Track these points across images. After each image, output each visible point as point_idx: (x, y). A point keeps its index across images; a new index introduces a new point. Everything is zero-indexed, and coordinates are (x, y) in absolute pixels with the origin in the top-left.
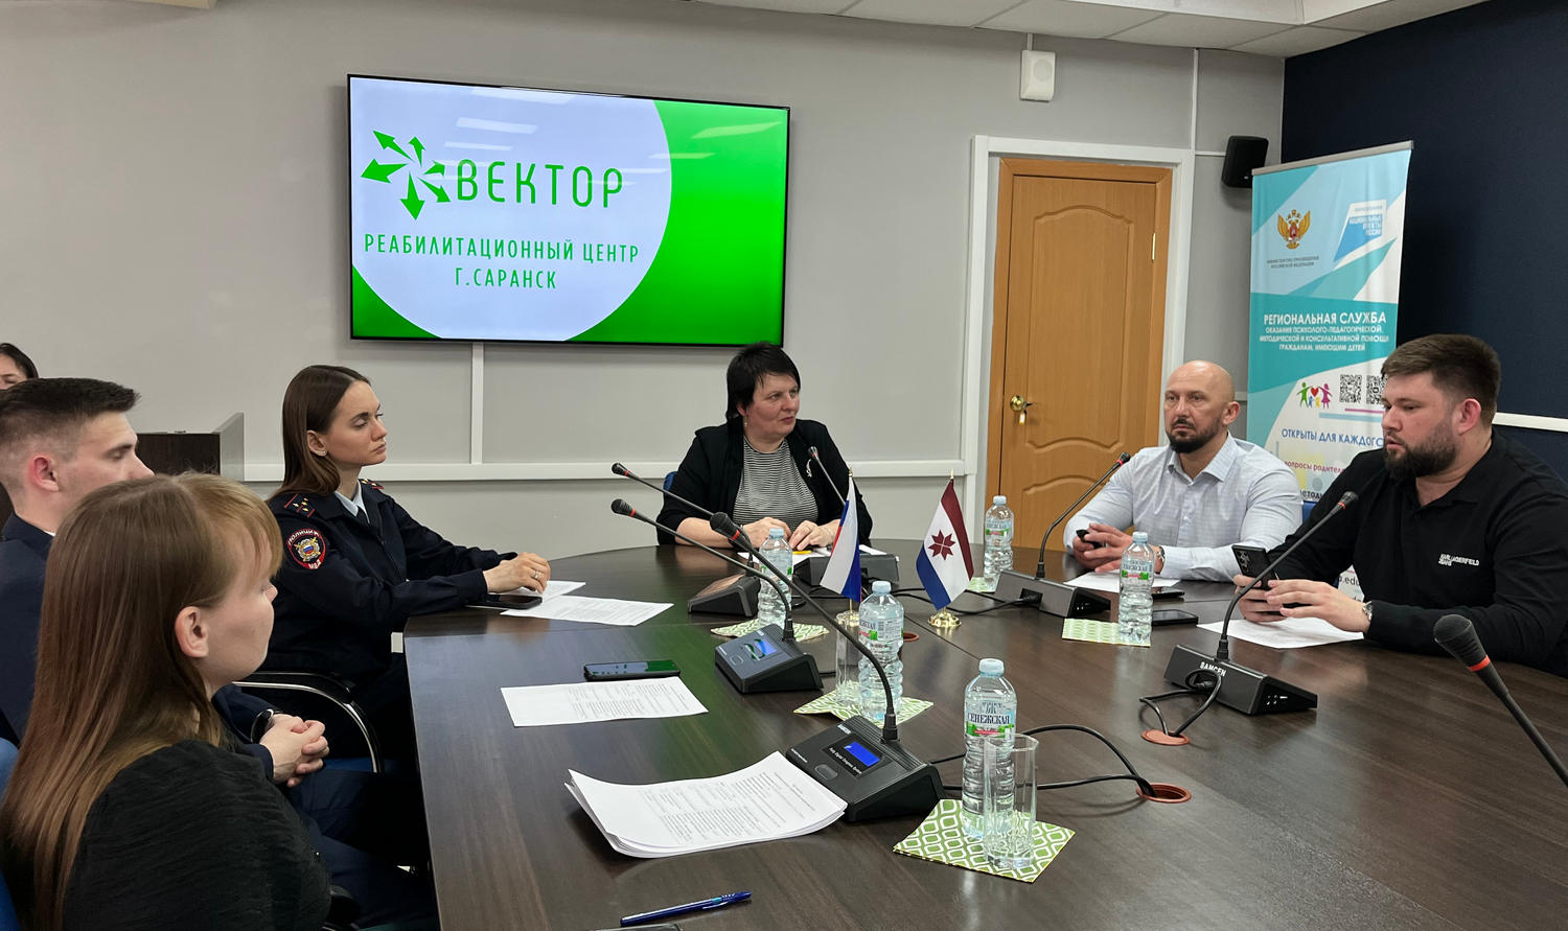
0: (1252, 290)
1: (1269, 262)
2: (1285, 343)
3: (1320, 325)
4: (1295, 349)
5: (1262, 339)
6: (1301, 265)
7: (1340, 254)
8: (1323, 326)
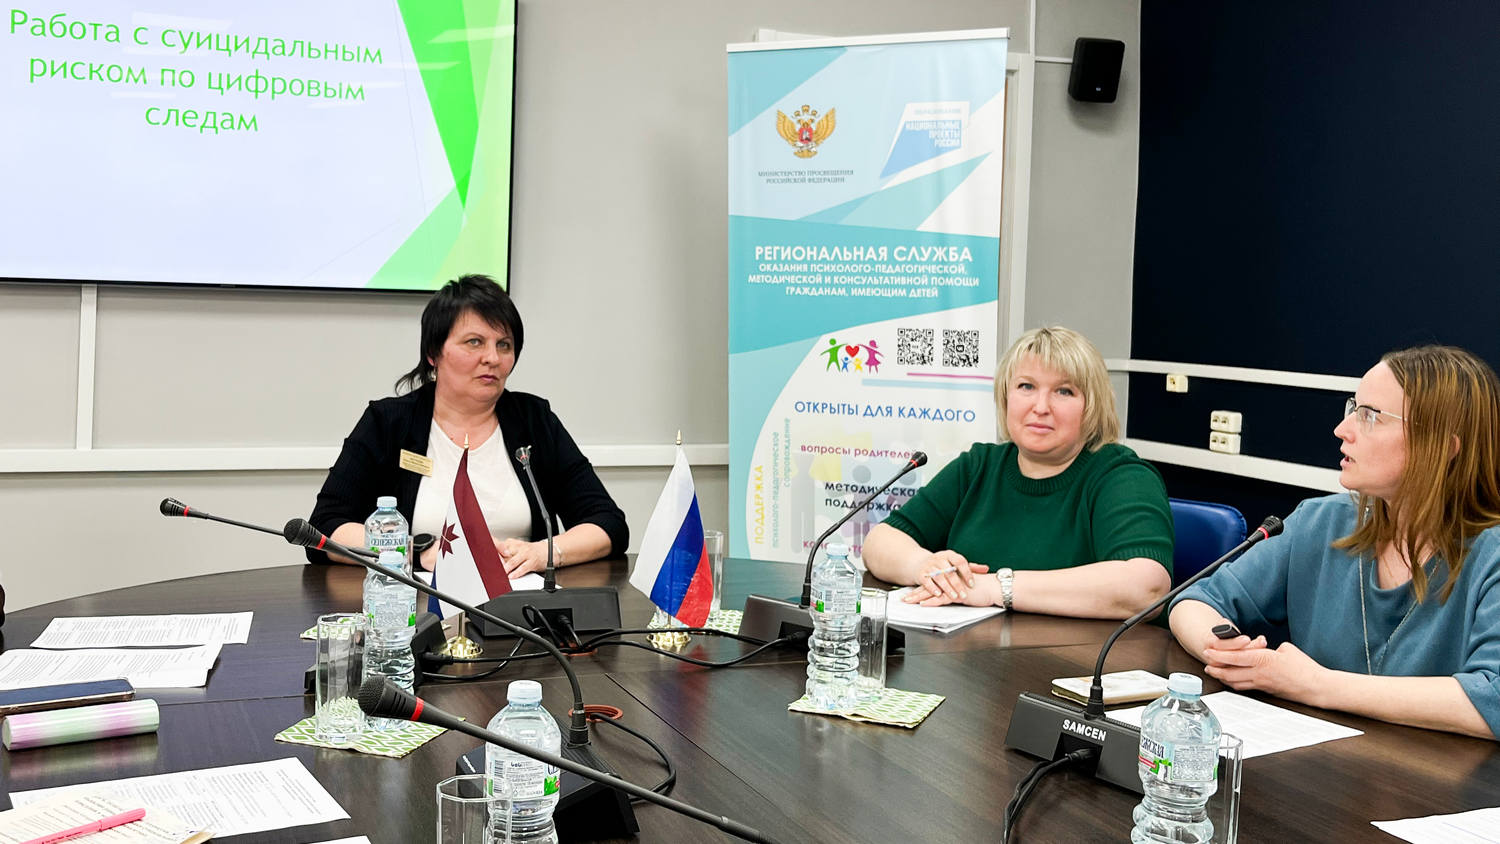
0: (732, 212)
1: (760, 174)
2: (796, 285)
3: (858, 262)
4: (814, 292)
5: (751, 279)
6: (819, 180)
8: (864, 263)
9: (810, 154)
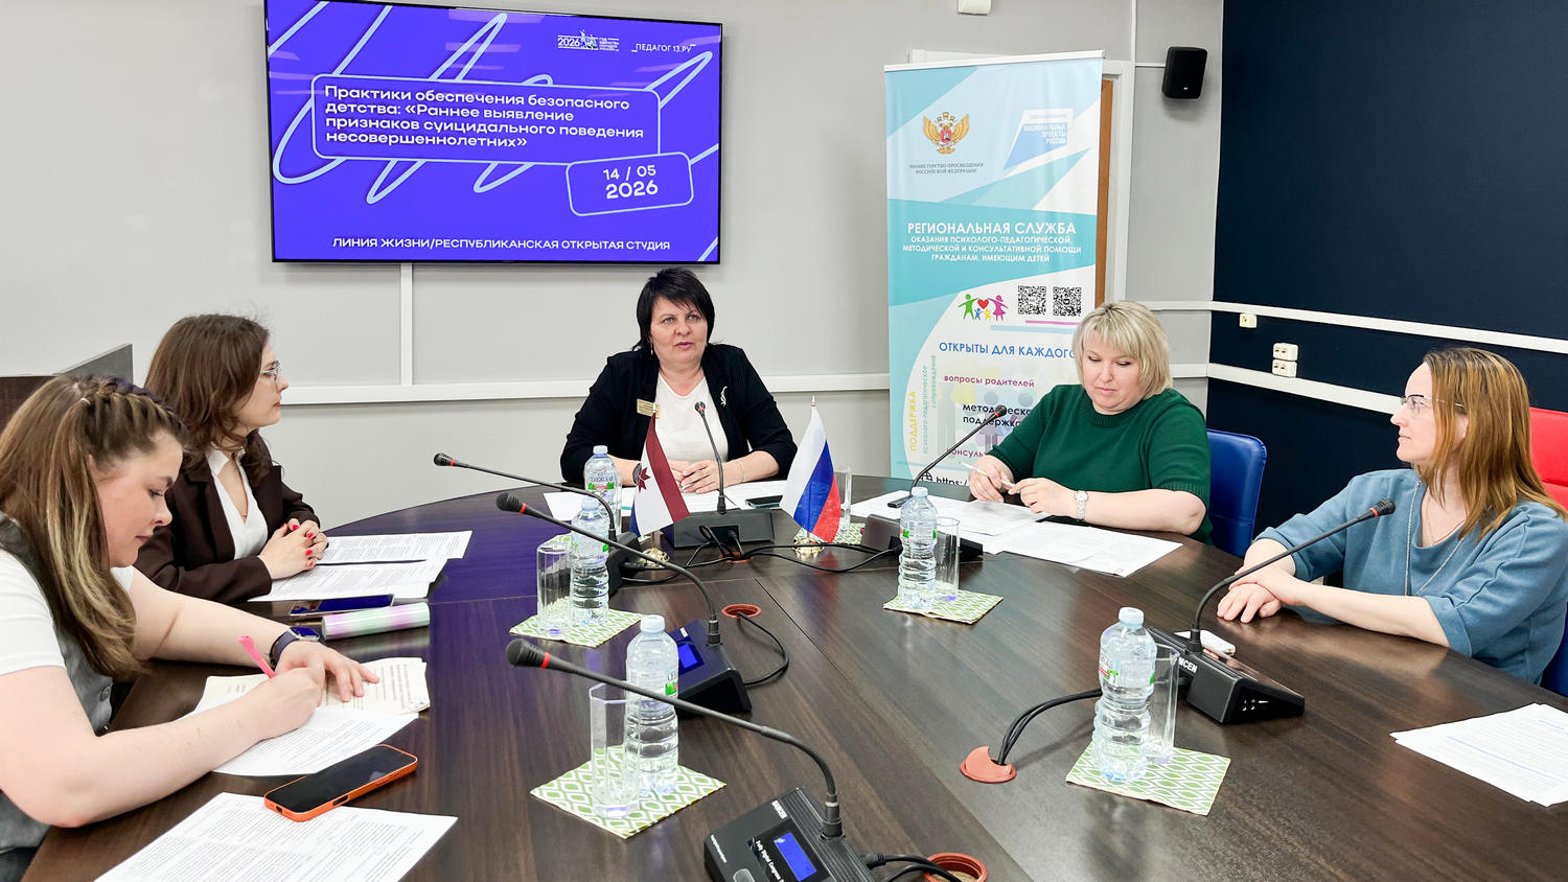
0: (889, 196)
1: (911, 166)
4: (953, 259)
5: (905, 248)
6: (957, 171)
7: (1012, 162)
8: (992, 235)
9: (949, 150)
